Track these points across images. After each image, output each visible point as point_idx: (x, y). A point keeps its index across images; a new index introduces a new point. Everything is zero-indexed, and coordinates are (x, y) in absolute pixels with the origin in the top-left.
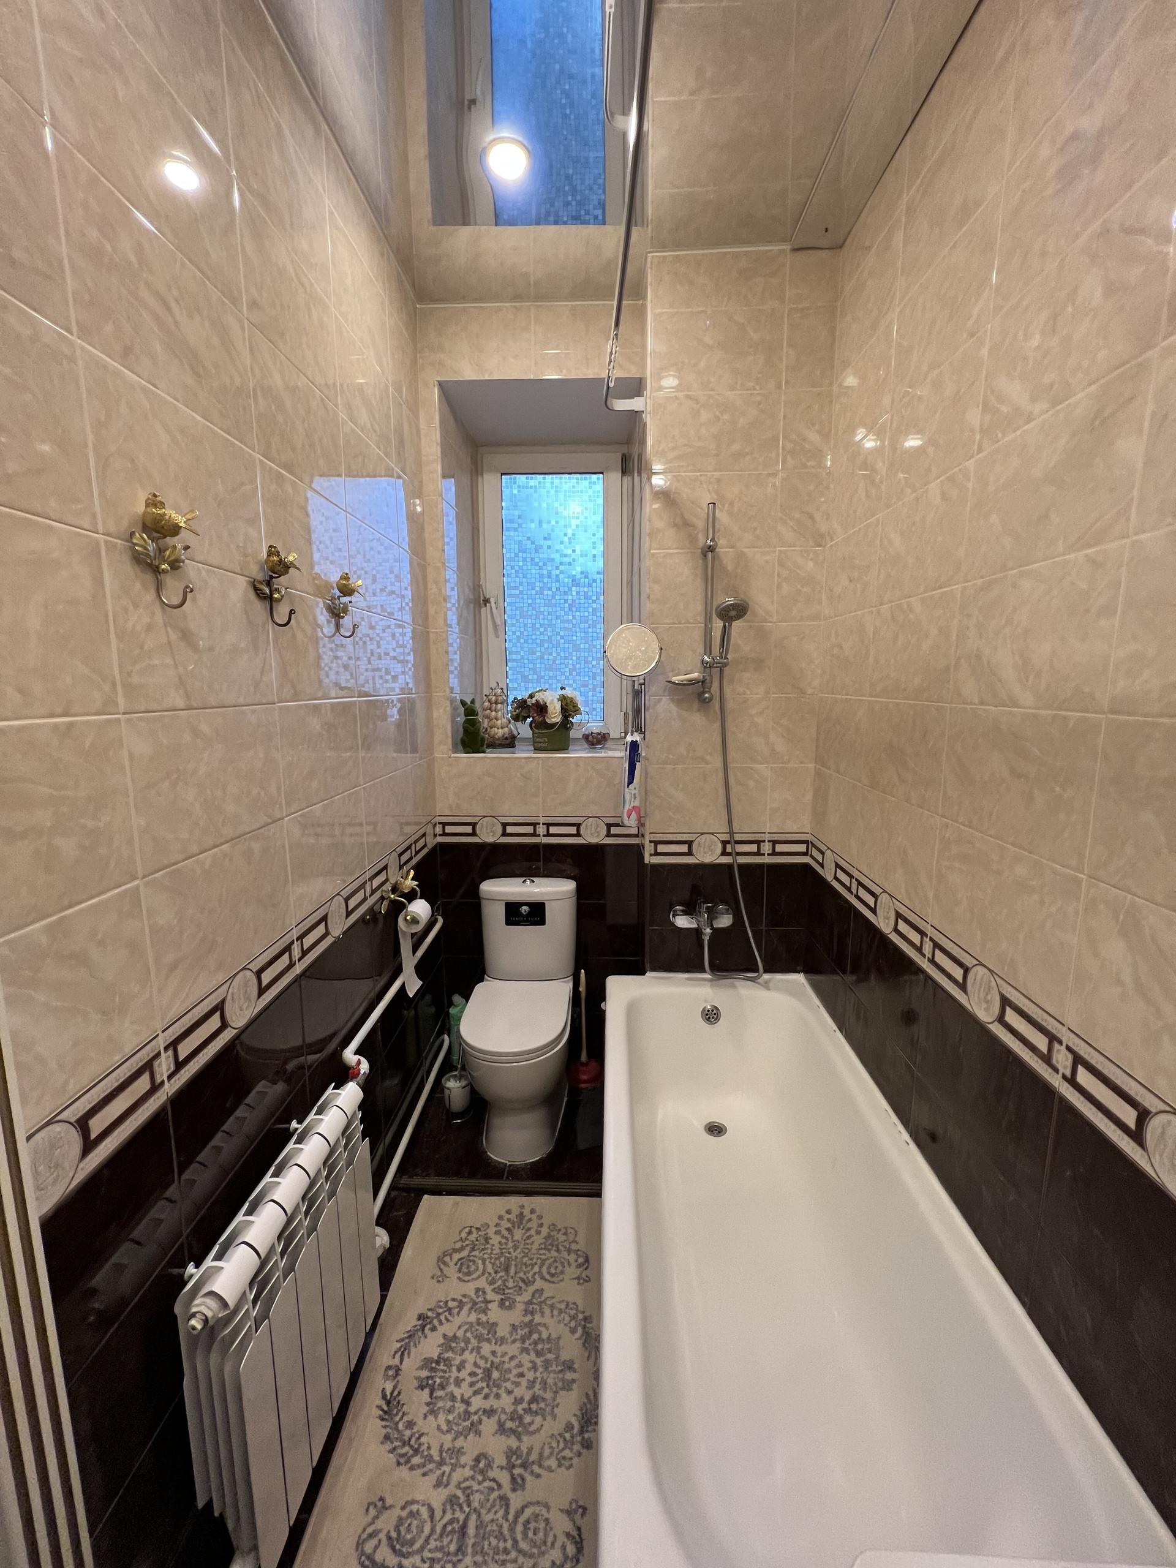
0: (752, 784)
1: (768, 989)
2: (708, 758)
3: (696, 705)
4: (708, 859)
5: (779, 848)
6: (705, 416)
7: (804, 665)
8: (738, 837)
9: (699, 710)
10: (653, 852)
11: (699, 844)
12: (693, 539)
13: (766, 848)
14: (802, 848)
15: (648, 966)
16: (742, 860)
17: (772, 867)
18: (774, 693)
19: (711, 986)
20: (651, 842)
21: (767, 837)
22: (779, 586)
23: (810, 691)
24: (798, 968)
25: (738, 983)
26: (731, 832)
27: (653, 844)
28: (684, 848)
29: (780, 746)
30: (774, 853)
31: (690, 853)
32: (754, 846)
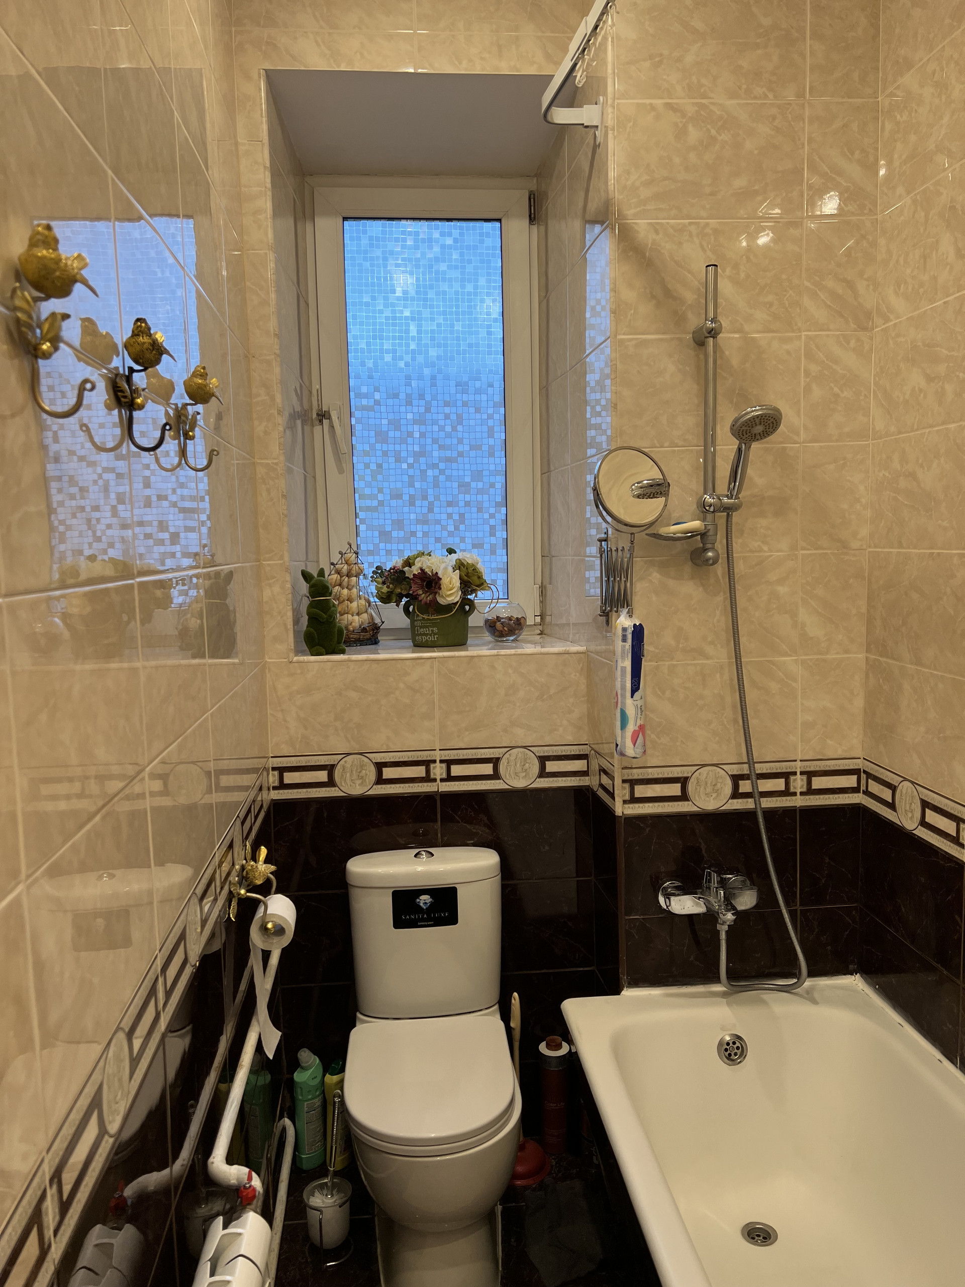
0: (774, 686)
1: (814, 1002)
2: (709, 650)
3: (688, 568)
4: (712, 805)
5: (819, 783)
6: (694, 135)
7: (845, 506)
8: (760, 768)
9: (692, 578)
10: (627, 797)
11: (698, 779)
12: (679, 319)
13: (799, 784)
14: (850, 781)
15: (624, 978)
16: (768, 803)
17: (808, 813)
18: (803, 549)
19: (728, 1004)
20: (624, 781)
21: (798, 767)
22: (808, 390)
23: (855, 544)
24: (851, 967)
25: (767, 996)
26: (751, 762)
27: (627, 786)
28: (675, 789)
29: (815, 628)
30: (810, 791)
31: (684, 797)
32: (782, 781)
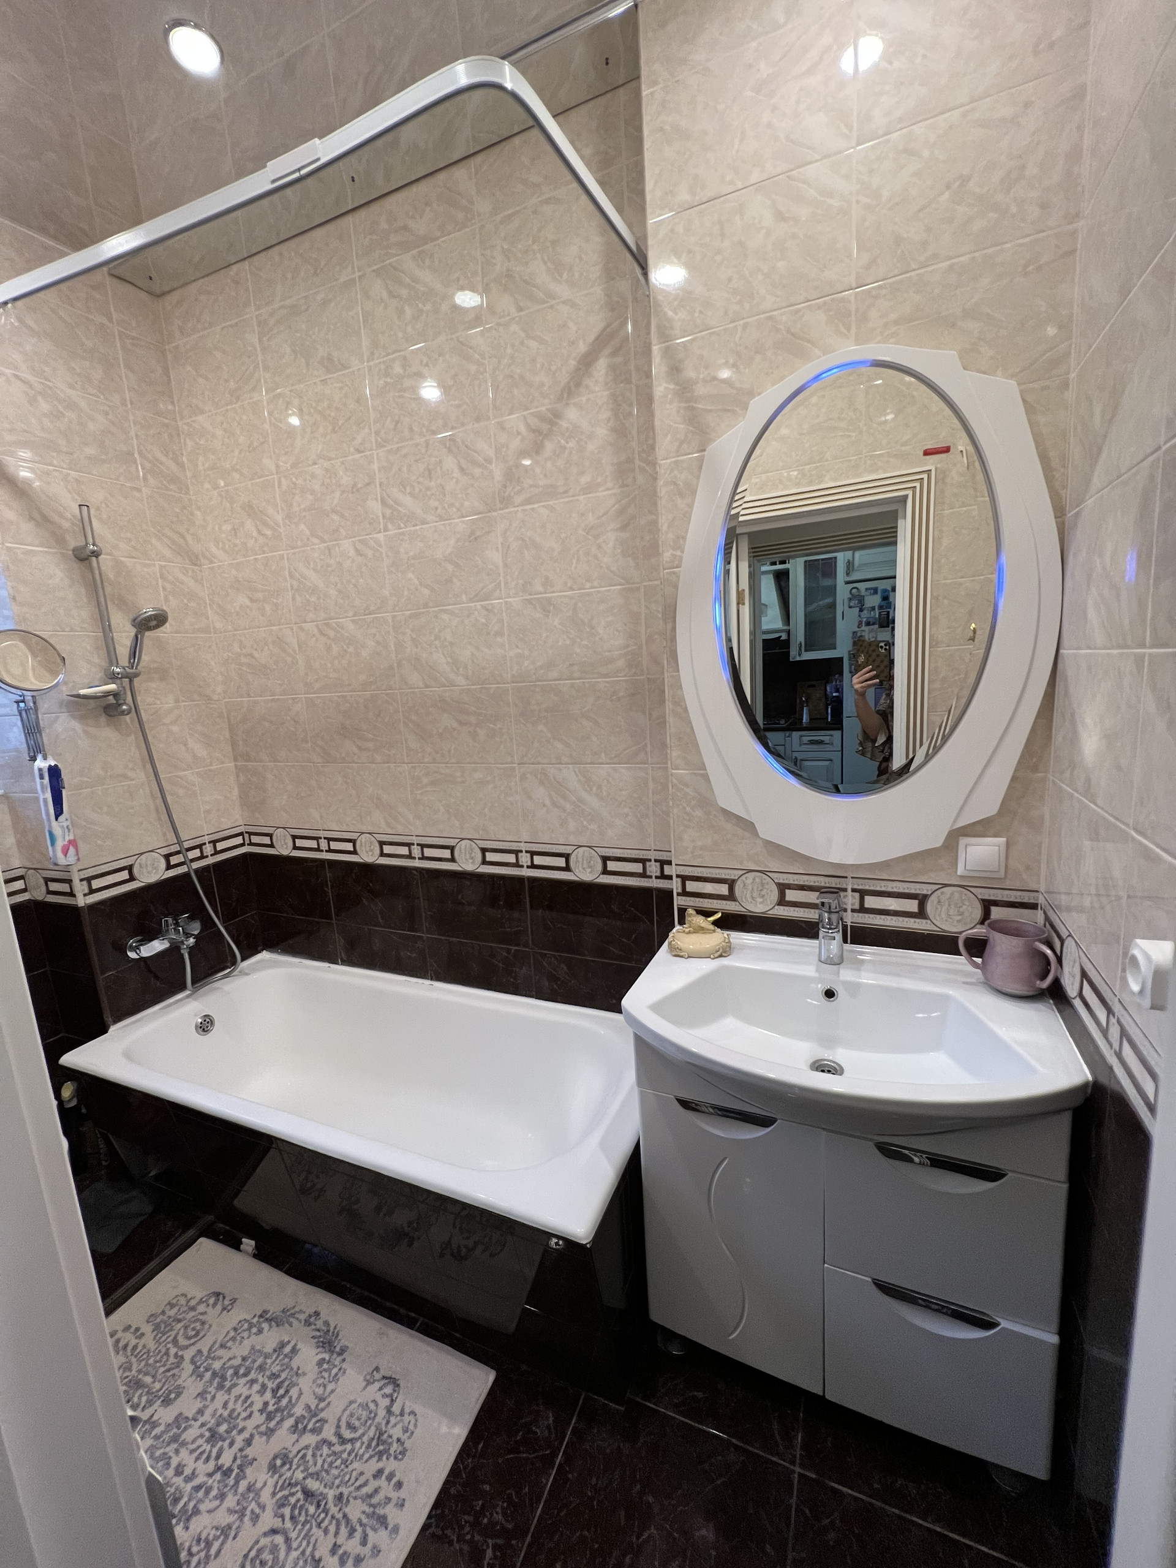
0: (181, 792)
1: (247, 974)
2: (131, 774)
3: (103, 719)
4: (153, 878)
5: (220, 846)
6: (44, 405)
7: (205, 674)
8: (186, 845)
9: (108, 725)
10: (87, 891)
11: (140, 865)
13: (208, 849)
14: (239, 840)
15: (108, 1018)
16: (196, 865)
17: (217, 865)
18: (183, 701)
19: (195, 1000)
20: (81, 880)
21: (206, 839)
22: (167, 599)
23: (215, 697)
24: (259, 948)
25: (216, 985)
26: (180, 842)
27: (85, 883)
28: (125, 875)
29: (202, 752)
30: (216, 852)
31: (132, 878)
32: (198, 850)
